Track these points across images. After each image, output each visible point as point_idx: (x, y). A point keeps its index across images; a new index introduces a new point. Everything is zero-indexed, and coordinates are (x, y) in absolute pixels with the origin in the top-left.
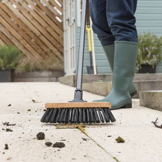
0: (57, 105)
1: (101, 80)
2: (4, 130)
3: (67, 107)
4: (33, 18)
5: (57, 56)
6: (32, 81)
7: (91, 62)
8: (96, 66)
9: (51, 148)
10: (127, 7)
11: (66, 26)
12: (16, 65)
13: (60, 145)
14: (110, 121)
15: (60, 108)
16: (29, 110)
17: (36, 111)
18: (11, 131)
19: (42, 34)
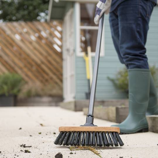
0: (70, 129)
2: (22, 151)
3: (79, 131)
4: (35, 48)
10: (138, 39)
11: (65, 55)
14: (119, 145)
15: (72, 131)
16: (40, 133)
17: (47, 134)
18: (29, 152)
19: (43, 63)
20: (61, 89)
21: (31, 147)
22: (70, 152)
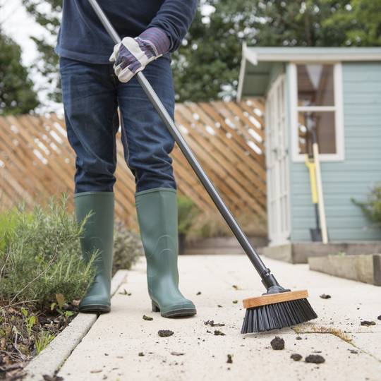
1: (342, 252)
2: (210, 332)
4: (215, 149)
5: (255, 212)
6: (214, 254)
7: (318, 222)
8: (328, 229)
9: (301, 363)
11: (270, 161)
12: (188, 227)
13: (316, 360)
16: (236, 302)
18: (223, 334)
19: (229, 174)
20: (264, 222)
21: (224, 325)
22: (297, 336)
